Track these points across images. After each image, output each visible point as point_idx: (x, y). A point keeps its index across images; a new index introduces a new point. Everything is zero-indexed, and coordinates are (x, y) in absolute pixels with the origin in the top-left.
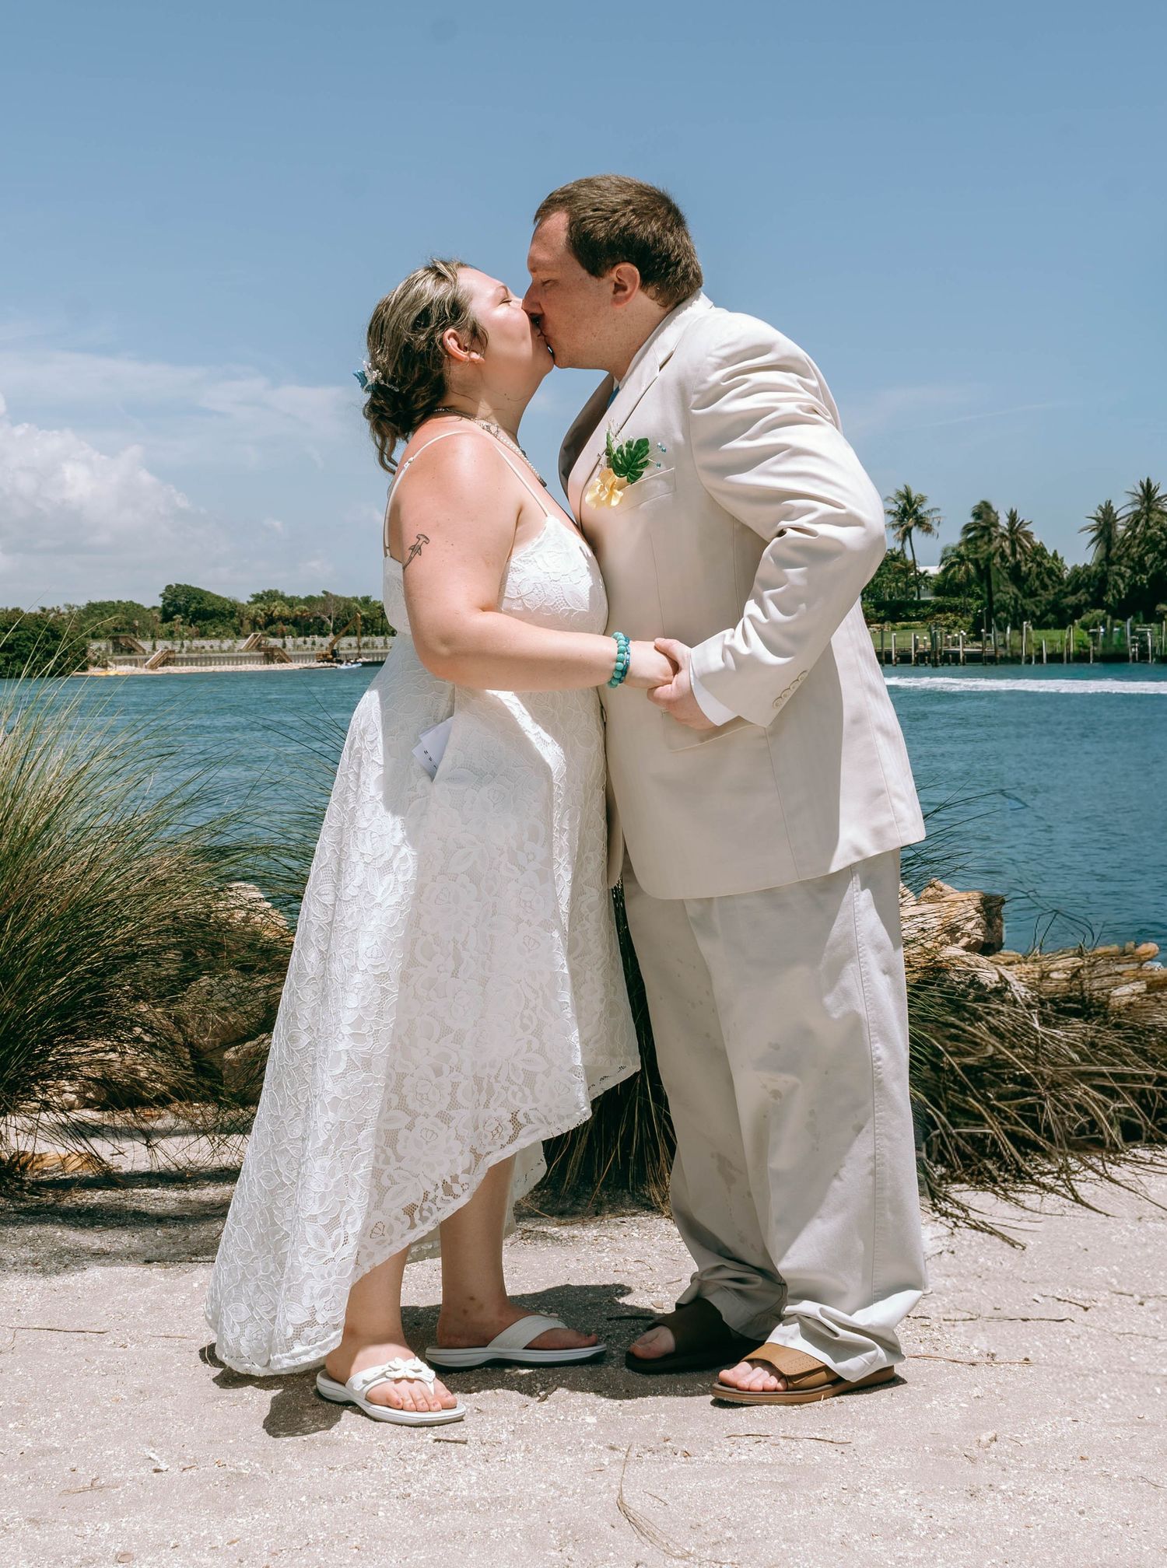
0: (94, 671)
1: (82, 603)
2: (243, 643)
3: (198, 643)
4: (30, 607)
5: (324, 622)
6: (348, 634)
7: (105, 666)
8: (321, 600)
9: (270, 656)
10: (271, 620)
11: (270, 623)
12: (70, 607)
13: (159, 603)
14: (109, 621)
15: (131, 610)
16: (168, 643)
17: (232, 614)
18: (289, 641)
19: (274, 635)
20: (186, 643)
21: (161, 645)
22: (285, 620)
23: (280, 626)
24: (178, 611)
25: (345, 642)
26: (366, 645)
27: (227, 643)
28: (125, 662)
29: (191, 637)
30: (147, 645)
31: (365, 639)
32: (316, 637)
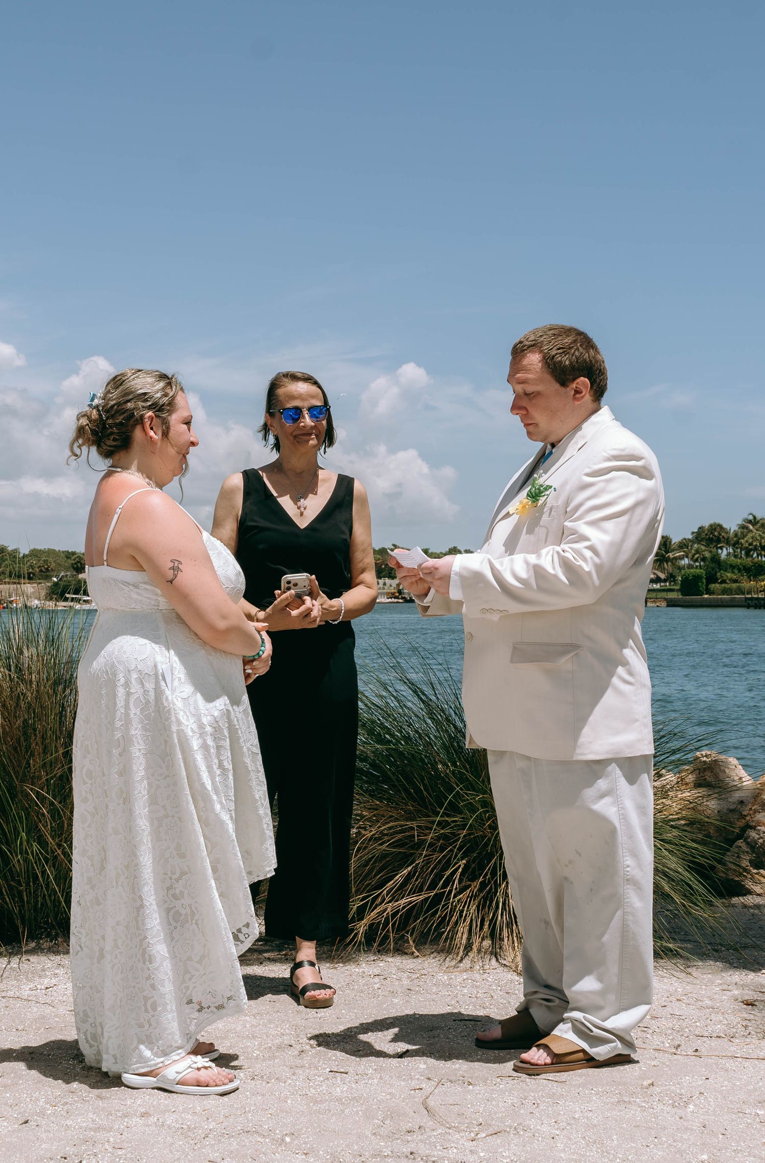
32: (388, 581)
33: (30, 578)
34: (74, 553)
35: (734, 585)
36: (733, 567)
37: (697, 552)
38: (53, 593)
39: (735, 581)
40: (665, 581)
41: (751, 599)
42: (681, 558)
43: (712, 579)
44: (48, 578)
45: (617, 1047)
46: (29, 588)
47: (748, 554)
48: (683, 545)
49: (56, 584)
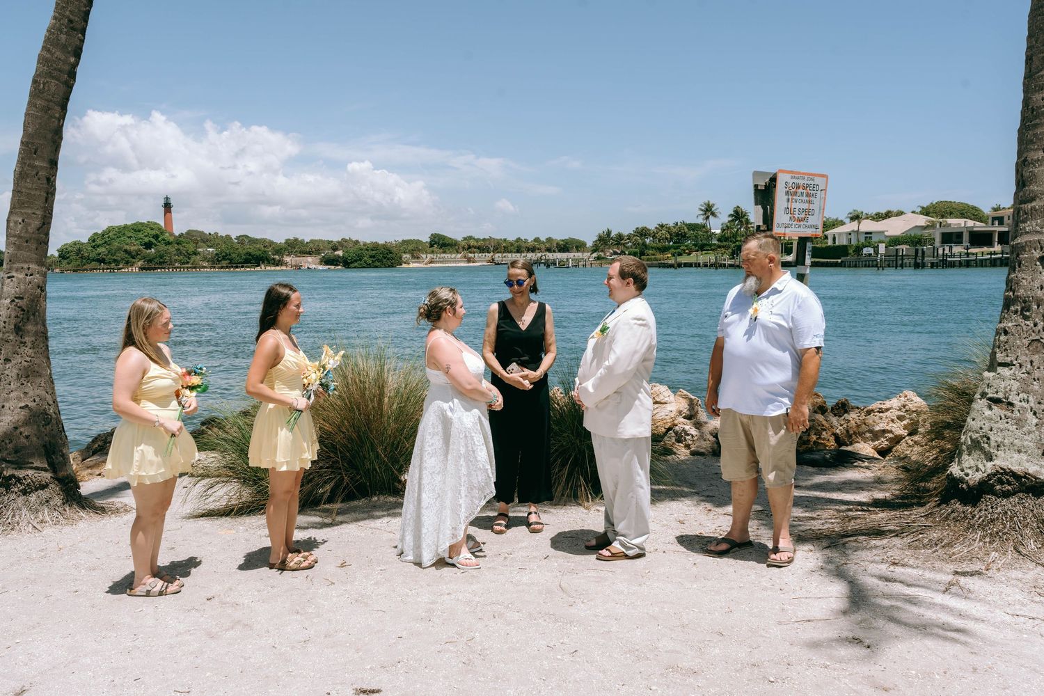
0: (404, 265)
1: (400, 240)
2: (459, 256)
3: (443, 255)
4: (381, 242)
5: (489, 248)
6: (498, 252)
7: (409, 264)
8: (488, 239)
9: (469, 260)
10: (470, 247)
11: (469, 248)
12: (396, 241)
13: (429, 240)
14: (410, 247)
15: (418, 242)
16: (432, 255)
17: (455, 245)
18: (476, 255)
19: (471, 252)
20: (438, 255)
21: (429, 256)
22: (475, 247)
23: (473, 249)
24: (436, 243)
25: (497, 255)
26: (505, 257)
27: (453, 256)
28: (416, 262)
29: (440, 253)
30: (424, 256)
31: (504, 254)
32: (486, 254)
33: (310, 253)
34: (332, 242)
35: (653, 257)
36: (652, 248)
37: (635, 240)
38: (321, 261)
39: (654, 255)
40: (620, 254)
41: (661, 263)
42: (628, 243)
43: (642, 254)
44: (319, 254)
45: (637, 551)
46: (310, 259)
47: (659, 241)
48: (629, 237)
49: (324, 257)
